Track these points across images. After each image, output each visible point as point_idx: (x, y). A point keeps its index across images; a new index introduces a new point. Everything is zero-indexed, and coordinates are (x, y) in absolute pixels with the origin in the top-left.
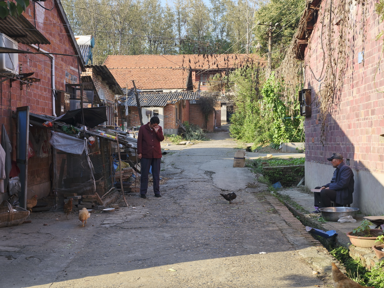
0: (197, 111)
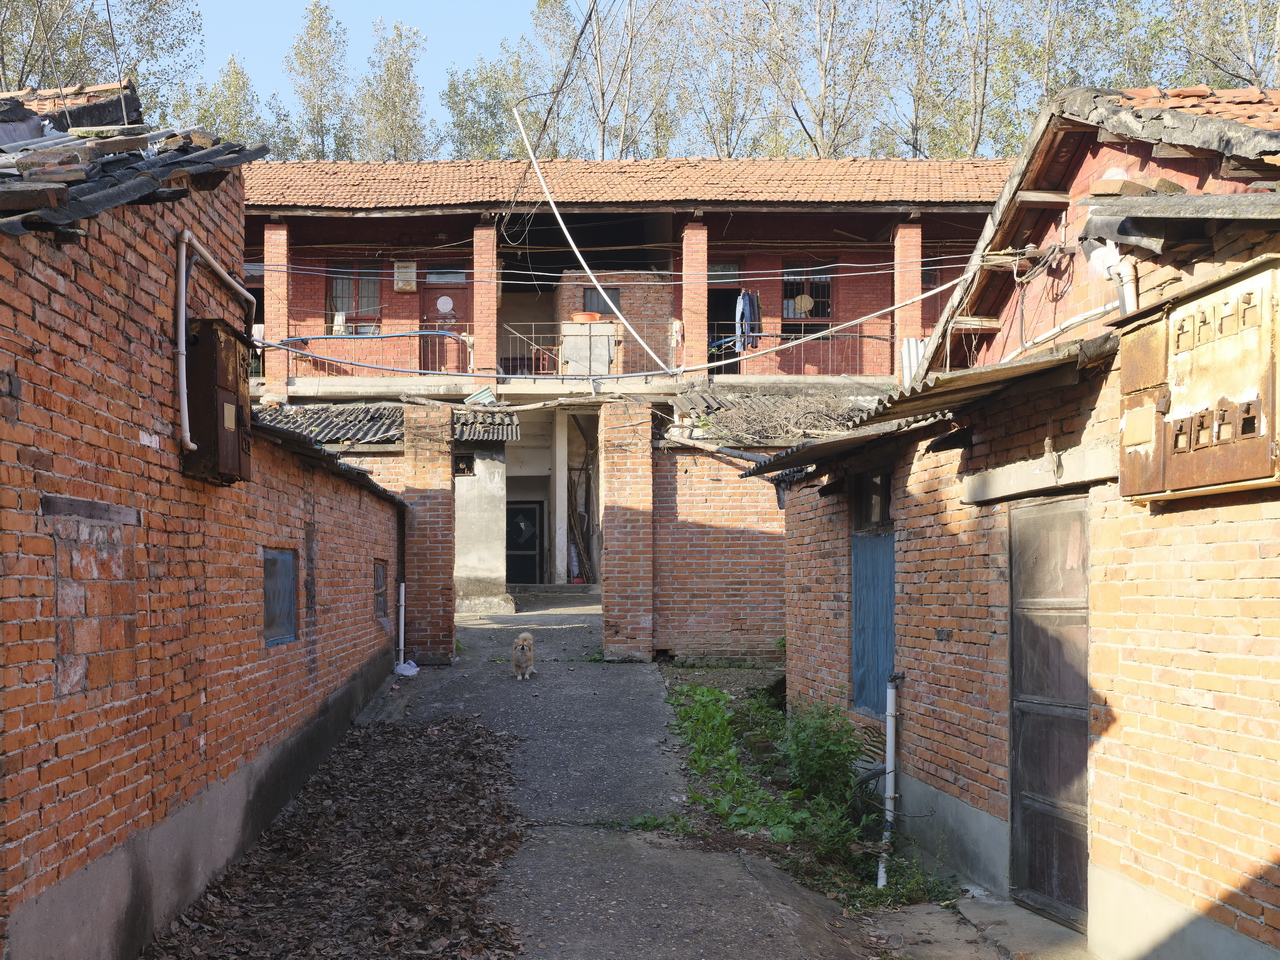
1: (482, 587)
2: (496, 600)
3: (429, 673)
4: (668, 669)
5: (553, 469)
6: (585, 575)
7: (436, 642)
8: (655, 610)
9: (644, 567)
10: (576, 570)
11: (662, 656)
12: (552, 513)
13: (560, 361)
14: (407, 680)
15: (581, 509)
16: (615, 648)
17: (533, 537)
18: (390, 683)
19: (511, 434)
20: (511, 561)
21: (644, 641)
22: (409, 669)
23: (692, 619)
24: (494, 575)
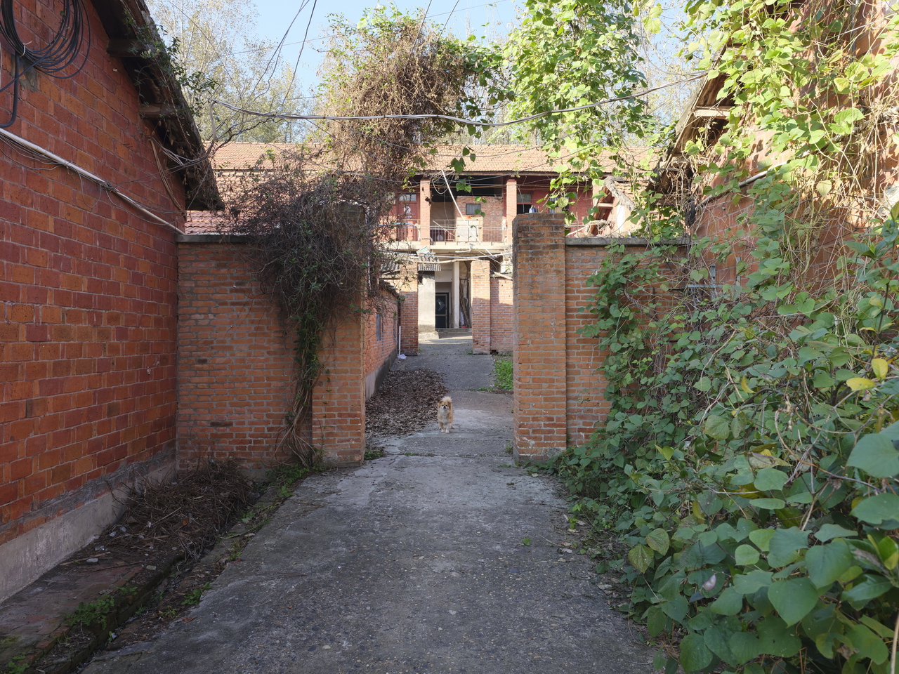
0: (234, 297)
1: (427, 329)
2: (431, 334)
3: (410, 358)
4: (496, 356)
5: (453, 279)
6: (466, 325)
7: (412, 348)
8: (491, 336)
9: (487, 320)
10: (463, 323)
11: (494, 352)
12: (452, 298)
13: (456, 236)
14: (403, 360)
15: (465, 296)
16: (477, 349)
17: (444, 308)
18: (396, 361)
19: (437, 269)
20: (437, 319)
21: (487, 347)
22: (403, 357)
23: (504, 339)
24: (430, 324)
